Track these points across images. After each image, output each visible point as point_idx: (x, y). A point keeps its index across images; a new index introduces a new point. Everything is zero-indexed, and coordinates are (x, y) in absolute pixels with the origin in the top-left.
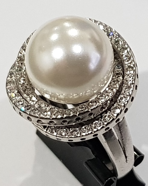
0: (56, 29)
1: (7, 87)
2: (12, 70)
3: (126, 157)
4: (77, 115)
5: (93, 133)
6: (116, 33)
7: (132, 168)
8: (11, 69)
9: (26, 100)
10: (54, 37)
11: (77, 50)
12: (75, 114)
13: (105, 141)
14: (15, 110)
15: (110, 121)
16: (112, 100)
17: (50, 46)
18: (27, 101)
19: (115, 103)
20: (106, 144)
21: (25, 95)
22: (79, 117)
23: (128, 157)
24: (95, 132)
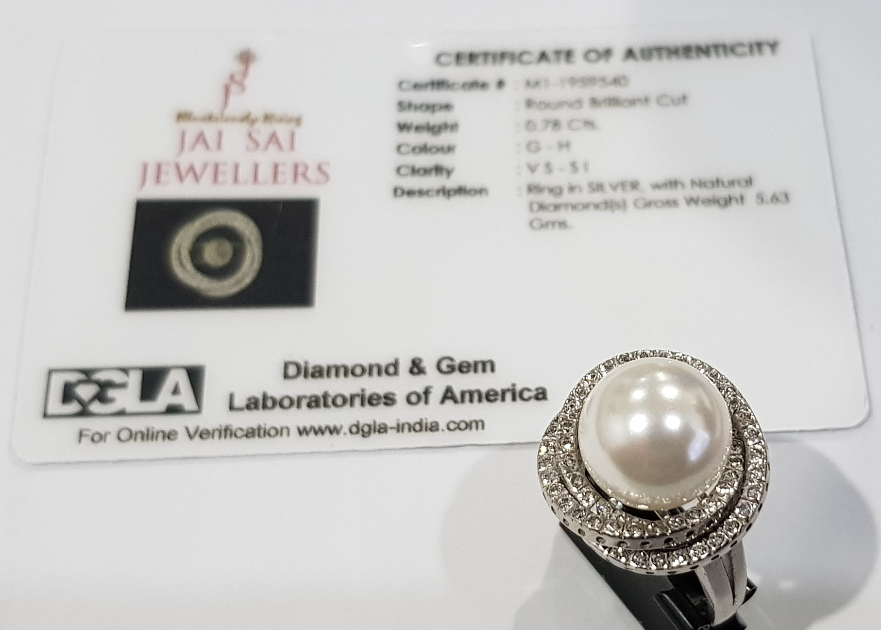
0: (643, 379)
1: (540, 470)
2: (546, 437)
3: (734, 596)
4: (668, 534)
5: (692, 563)
6: (729, 383)
7: (735, 612)
8: (546, 434)
9: (575, 498)
10: (638, 395)
11: (673, 423)
12: (665, 532)
13: (705, 572)
14: (555, 513)
15: (722, 545)
16: (725, 509)
17: (629, 409)
18: (577, 500)
19: (730, 514)
20: (706, 578)
21: (574, 490)
22: (671, 537)
23: (736, 597)
24: (694, 563)
